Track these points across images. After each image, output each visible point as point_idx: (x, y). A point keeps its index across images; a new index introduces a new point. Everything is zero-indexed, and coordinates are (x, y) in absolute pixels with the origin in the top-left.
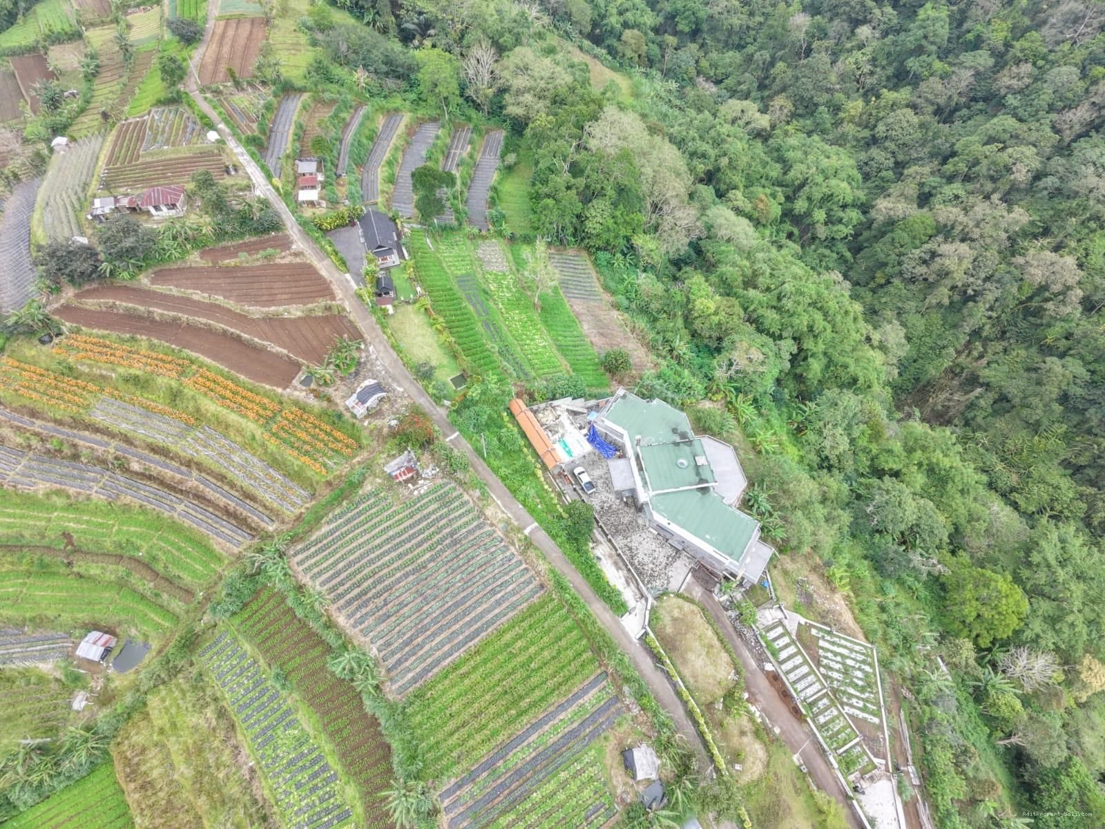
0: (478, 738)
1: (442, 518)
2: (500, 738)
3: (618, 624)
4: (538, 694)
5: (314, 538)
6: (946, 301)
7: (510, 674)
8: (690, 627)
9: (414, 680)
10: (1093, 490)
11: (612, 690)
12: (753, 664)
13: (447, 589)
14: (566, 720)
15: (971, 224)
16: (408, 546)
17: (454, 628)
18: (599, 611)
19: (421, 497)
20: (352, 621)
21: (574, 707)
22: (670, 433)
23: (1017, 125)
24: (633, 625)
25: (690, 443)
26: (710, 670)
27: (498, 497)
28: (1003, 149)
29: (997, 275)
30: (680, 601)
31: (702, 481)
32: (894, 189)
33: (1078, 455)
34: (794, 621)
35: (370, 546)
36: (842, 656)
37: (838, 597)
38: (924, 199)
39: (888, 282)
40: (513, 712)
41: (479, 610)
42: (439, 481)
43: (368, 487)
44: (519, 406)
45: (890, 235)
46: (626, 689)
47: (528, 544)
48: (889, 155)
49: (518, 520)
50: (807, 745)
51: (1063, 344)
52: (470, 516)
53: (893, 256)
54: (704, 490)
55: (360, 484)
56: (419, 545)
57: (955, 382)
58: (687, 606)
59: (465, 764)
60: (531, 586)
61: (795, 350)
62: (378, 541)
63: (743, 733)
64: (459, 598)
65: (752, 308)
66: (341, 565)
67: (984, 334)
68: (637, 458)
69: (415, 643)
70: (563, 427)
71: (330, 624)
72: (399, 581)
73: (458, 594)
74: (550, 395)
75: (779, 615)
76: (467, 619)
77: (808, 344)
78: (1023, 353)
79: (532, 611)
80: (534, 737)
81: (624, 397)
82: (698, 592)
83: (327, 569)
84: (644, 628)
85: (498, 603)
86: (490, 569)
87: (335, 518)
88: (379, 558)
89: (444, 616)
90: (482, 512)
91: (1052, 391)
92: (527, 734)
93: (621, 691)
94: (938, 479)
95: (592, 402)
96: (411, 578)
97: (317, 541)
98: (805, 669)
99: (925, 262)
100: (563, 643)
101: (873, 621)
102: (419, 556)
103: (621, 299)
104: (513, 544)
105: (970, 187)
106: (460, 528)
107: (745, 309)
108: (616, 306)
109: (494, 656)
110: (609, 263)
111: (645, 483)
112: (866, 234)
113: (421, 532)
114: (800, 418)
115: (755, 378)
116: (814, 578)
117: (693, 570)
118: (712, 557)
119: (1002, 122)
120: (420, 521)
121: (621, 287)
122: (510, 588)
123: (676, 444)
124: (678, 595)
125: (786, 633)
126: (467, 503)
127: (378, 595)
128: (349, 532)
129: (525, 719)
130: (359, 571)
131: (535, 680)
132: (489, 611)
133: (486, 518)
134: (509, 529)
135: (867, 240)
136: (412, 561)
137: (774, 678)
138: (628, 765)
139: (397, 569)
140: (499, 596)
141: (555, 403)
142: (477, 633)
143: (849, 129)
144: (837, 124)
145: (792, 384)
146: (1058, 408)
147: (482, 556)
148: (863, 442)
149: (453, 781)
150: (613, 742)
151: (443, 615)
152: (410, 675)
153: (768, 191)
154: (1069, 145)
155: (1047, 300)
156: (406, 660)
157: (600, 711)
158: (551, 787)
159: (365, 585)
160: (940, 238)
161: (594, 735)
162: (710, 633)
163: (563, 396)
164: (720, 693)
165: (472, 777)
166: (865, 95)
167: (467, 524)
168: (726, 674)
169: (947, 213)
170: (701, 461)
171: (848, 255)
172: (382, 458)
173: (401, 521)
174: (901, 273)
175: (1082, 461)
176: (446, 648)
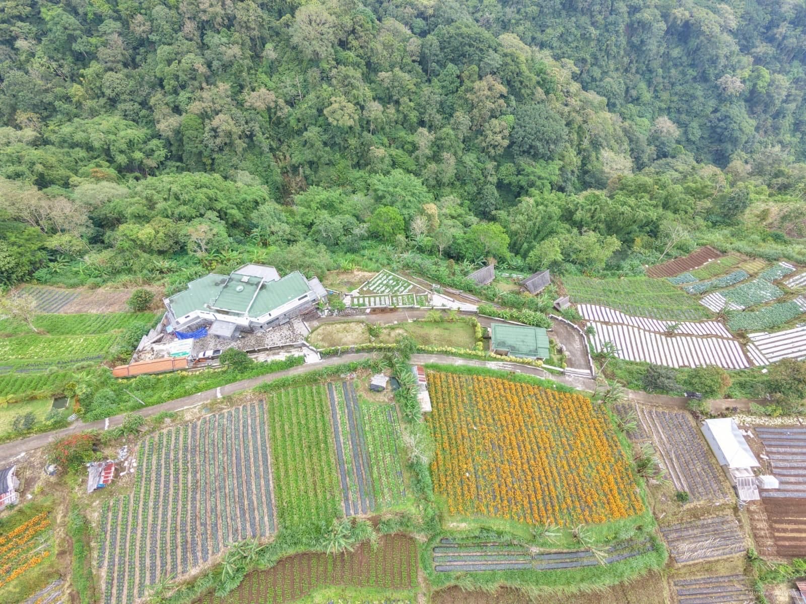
0: (326, 476)
1: (167, 454)
2: (333, 460)
3: (307, 366)
4: (320, 425)
5: (103, 586)
6: (245, 145)
7: (301, 440)
8: (330, 334)
9: (271, 516)
10: (369, 167)
11: (339, 383)
12: (363, 317)
13: (224, 468)
14: (341, 416)
15: (211, 104)
16: (172, 491)
17: (253, 473)
18: (294, 373)
19: (139, 467)
20: (201, 561)
21: (337, 408)
22: (217, 288)
23: (171, 47)
24: (313, 359)
25: (231, 279)
26: (355, 334)
27: (182, 406)
28: (180, 62)
29: (248, 118)
30: (315, 333)
31: (257, 285)
32: (157, 115)
33: (352, 160)
34: (355, 293)
35: (149, 528)
36: (381, 283)
37: (356, 273)
38: (177, 110)
39: (213, 159)
40: (322, 445)
41: (251, 449)
42: (137, 448)
43: (94, 516)
44: (121, 369)
45: (184, 138)
46: (342, 376)
47: (229, 399)
48: (132, 103)
49: (207, 399)
50: (407, 314)
51: (300, 125)
52: (182, 432)
53: (199, 146)
54: (263, 287)
55: (86, 522)
56: (177, 480)
57: (290, 175)
58: (320, 331)
59: (337, 493)
60: (257, 408)
61: (216, 214)
62: (150, 519)
63: (389, 335)
64: (234, 461)
65: (170, 212)
66: (148, 562)
67: (274, 146)
68: (218, 311)
69: (246, 507)
70: (163, 350)
71: (191, 584)
72: (194, 507)
73: (232, 462)
74: (130, 348)
75: (349, 297)
76: (252, 460)
77: (218, 206)
78: (295, 141)
79: (272, 412)
80: (342, 438)
81: (171, 301)
82: (316, 323)
83: (142, 577)
84: (316, 352)
85: (254, 433)
86: (229, 431)
87: (101, 558)
88: (164, 521)
89: (241, 477)
90: (186, 424)
91: (319, 144)
92: (338, 441)
93: (342, 379)
94: (329, 206)
95: (159, 327)
96: (198, 497)
97: (110, 583)
98: (378, 299)
99: (215, 137)
100: (300, 399)
101: (373, 265)
102: (185, 484)
103: (92, 280)
104: (222, 409)
105: (189, 89)
106: (185, 443)
107: (167, 217)
108: (95, 286)
109: (284, 448)
110: (51, 273)
111: (238, 315)
112: (173, 149)
113: (167, 476)
114: (259, 239)
115: (217, 238)
116: (341, 277)
117: (304, 320)
118: (301, 305)
119: (163, 51)
120: (158, 474)
121: (82, 276)
122: (249, 421)
123: (226, 286)
124: (312, 332)
125: (358, 298)
126: (169, 433)
127: (194, 531)
128: (123, 548)
129: (330, 440)
130: (164, 543)
131: (312, 425)
132: (255, 442)
133: (191, 421)
134: (210, 408)
135: (178, 150)
136: (186, 490)
137: (374, 311)
138: (376, 389)
139: (184, 506)
140: (250, 431)
141: (140, 347)
142: (265, 455)
143: (89, 104)
144: (79, 105)
145: (236, 231)
146: (328, 149)
147: (216, 434)
148: (291, 220)
149: (343, 504)
150: (363, 393)
151: (239, 477)
152: (266, 518)
153: (92, 165)
154: (204, 44)
155: (275, 113)
156: (254, 518)
157: (346, 394)
158: (370, 438)
159: (179, 540)
160: (207, 121)
161: (356, 401)
162: (338, 326)
163: (138, 340)
164: (367, 335)
165: (346, 489)
166: (73, 80)
167: (185, 437)
168: (360, 329)
169: (196, 107)
170: (245, 279)
171: (178, 164)
172: (78, 493)
173: (147, 492)
174: (213, 150)
175: (356, 160)
176: (263, 482)
